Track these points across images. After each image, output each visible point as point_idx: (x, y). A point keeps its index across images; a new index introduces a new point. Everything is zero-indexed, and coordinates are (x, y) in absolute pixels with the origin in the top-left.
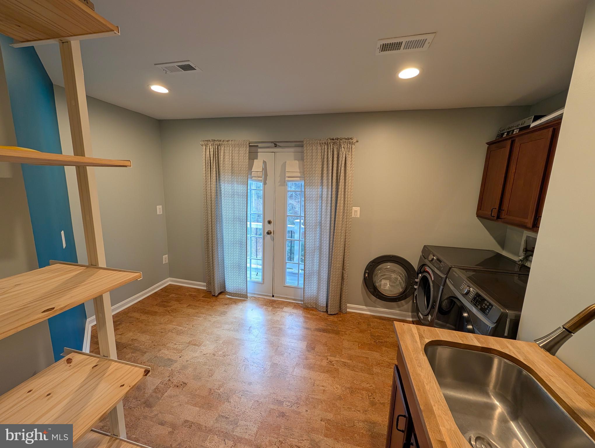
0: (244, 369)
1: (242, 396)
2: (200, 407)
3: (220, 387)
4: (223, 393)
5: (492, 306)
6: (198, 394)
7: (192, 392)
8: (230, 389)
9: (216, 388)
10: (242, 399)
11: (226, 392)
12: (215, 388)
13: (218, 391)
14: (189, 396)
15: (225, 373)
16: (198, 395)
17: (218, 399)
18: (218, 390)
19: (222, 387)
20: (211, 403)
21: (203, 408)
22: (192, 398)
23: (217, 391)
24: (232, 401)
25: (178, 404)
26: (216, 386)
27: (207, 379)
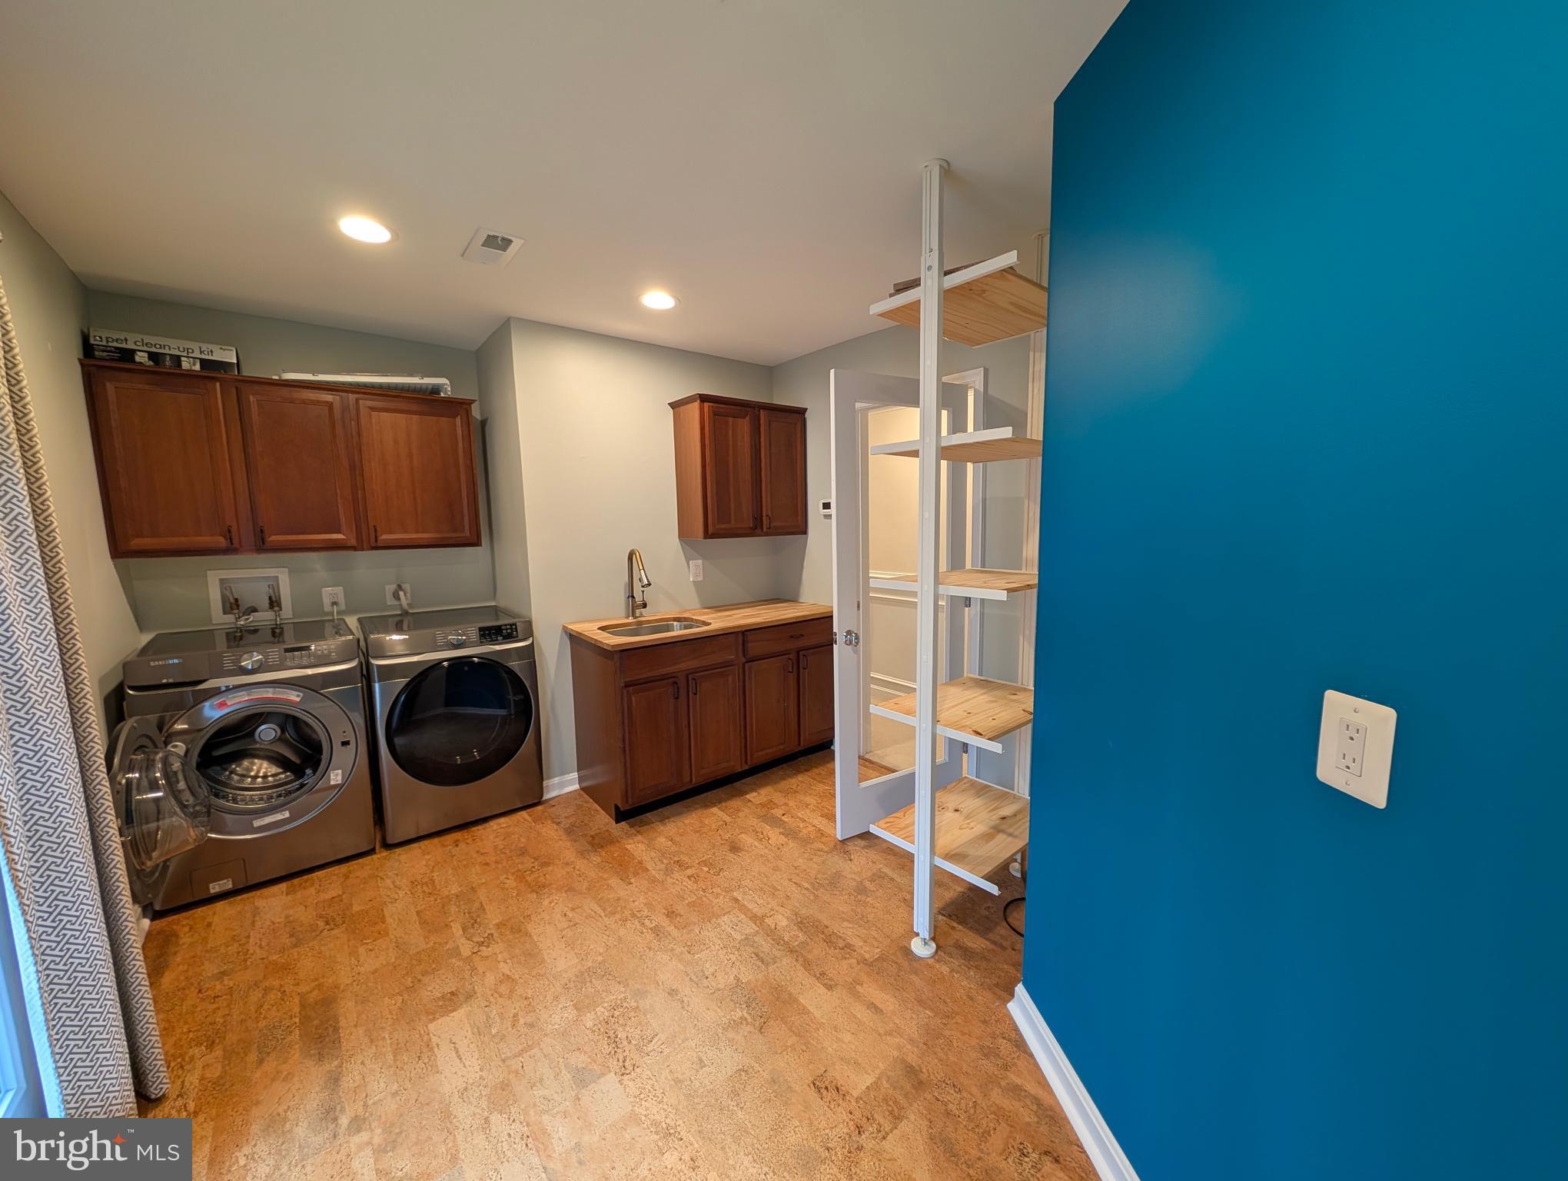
0: (655, 1041)
1: (707, 978)
2: (796, 1001)
3: (735, 1025)
4: (740, 1004)
5: (515, 625)
6: (791, 1036)
7: (804, 1048)
8: (719, 1004)
9: (747, 1025)
10: (711, 970)
11: (732, 1003)
12: (749, 1028)
13: (746, 1015)
14: (812, 1042)
15: (704, 1058)
16: (792, 1031)
17: (755, 999)
18: (746, 1019)
19: (734, 1021)
20: (771, 997)
21: (790, 994)
22: (807, 1031)
23: (750, 1020)
24: (732, 978)
25: (841, 1034)
26: (745, 1034)
27: (757, 1067)
